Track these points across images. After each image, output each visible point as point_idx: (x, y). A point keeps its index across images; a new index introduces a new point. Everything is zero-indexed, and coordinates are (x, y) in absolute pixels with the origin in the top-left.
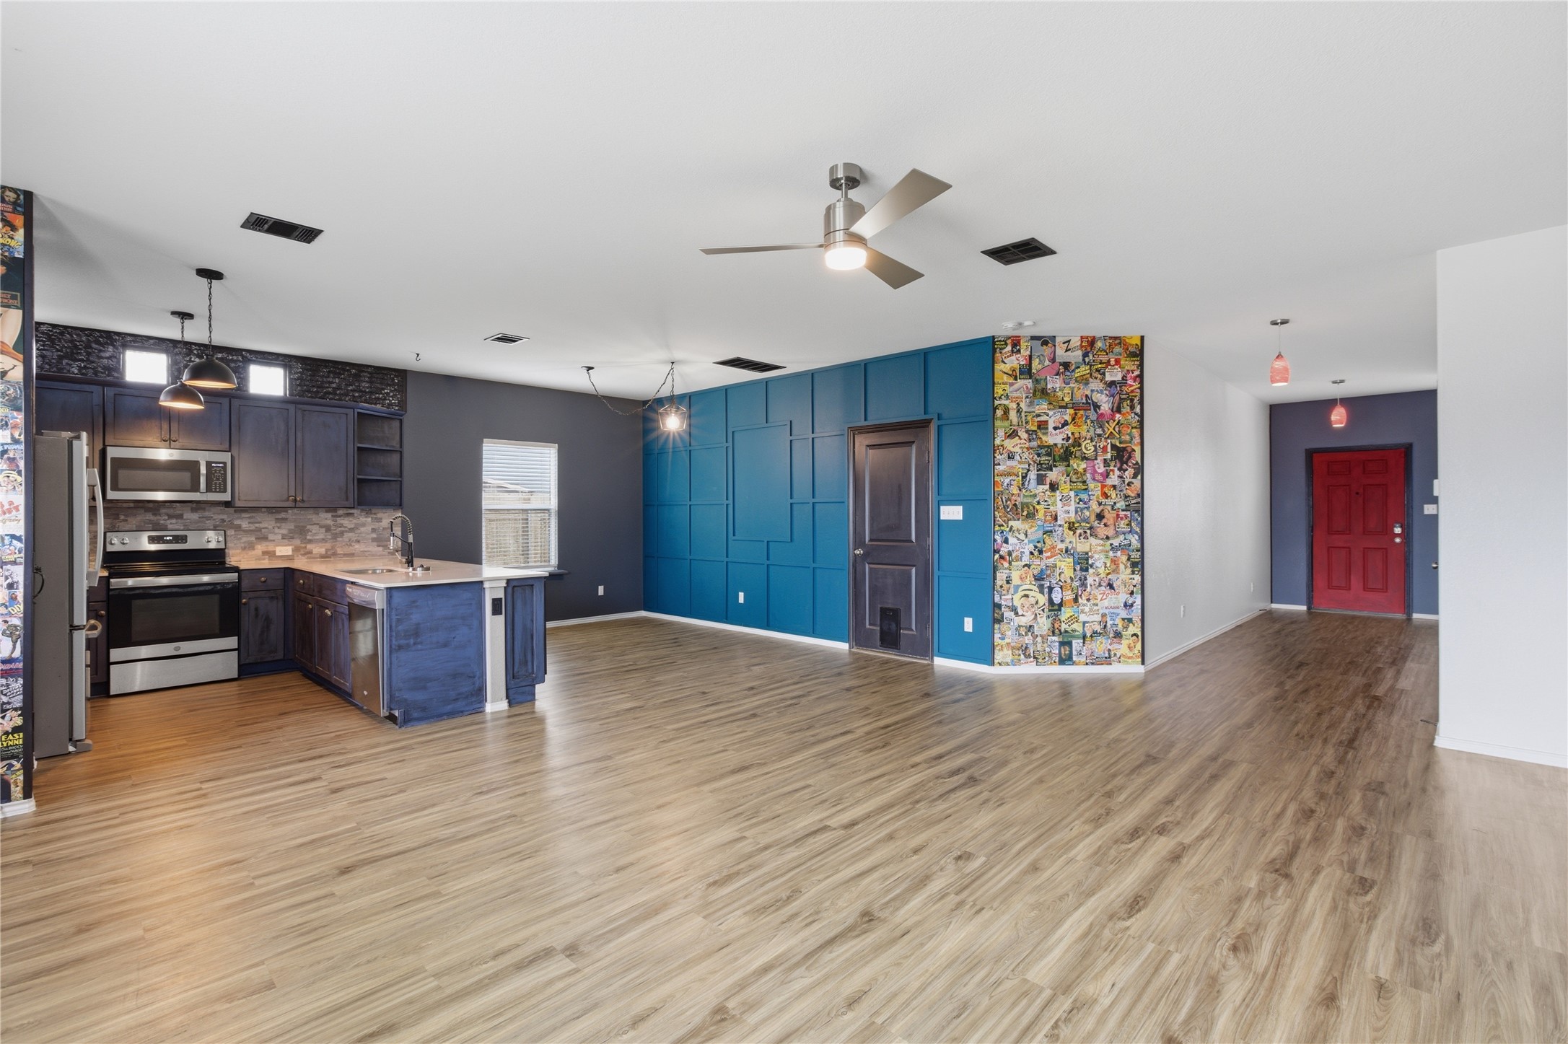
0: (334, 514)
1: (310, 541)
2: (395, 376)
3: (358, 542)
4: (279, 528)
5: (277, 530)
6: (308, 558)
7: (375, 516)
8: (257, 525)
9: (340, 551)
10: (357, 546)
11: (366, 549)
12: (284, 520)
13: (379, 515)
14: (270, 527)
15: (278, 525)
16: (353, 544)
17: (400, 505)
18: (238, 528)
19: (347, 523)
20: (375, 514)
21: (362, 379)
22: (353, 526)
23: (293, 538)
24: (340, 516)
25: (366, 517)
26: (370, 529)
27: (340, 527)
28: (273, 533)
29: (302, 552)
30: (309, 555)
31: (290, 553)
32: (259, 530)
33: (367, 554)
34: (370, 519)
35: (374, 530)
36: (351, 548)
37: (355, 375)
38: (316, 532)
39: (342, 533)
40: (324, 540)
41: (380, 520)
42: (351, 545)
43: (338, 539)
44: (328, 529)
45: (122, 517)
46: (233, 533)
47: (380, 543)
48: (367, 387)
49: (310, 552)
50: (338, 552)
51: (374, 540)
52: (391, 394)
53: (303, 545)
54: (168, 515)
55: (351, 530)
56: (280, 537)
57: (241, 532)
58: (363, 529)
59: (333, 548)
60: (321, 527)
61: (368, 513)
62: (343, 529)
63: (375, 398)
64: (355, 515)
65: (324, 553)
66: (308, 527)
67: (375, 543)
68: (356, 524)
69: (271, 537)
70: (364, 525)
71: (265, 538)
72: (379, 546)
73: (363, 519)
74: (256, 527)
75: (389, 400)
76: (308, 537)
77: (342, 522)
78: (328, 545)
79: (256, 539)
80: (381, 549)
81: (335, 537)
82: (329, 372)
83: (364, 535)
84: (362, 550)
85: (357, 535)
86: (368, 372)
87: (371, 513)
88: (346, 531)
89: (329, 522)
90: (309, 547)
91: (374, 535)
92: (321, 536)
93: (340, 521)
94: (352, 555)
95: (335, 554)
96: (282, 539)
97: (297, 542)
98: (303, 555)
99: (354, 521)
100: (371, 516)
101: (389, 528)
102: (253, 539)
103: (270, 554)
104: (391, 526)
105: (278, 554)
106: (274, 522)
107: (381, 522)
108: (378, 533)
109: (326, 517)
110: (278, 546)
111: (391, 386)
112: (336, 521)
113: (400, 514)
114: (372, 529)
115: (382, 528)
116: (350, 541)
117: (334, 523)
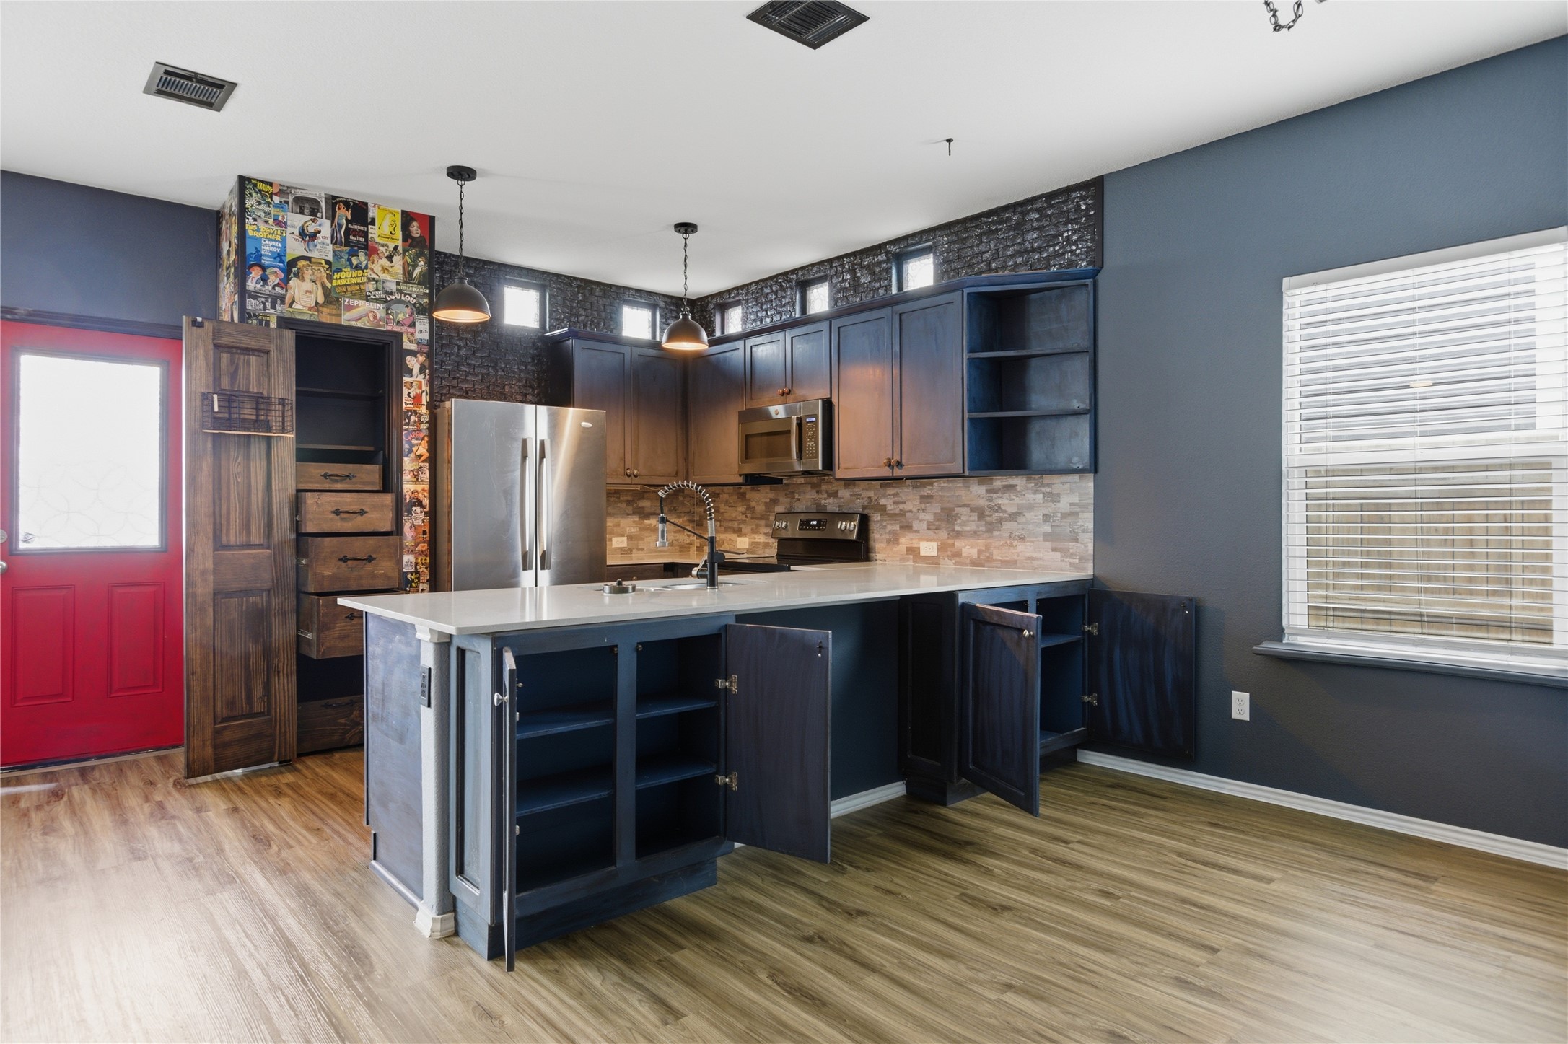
0: (989, 487)
1: (959, 535)
2: (1082, 198)
3: (1022, 539)
4: (924, 511)
5: (922, 515)
6: (956, 564)
7: (1048, 490)
8: (901, 506)
9: (996, 554)
10: (1021, 547)
11: (1034, 555)
12: (926, 499)
13: (1057, 488)
14: (915, 510)
15: (923, 506)
16: (1015, 543)
17: (1090, 468)
18: (883, 509)
19: (1008, 503)
20: (1049, 486)
21: (1028, 227)
22: (1013, 510)
23: (938, 529)
24: (996, 491)
25: (1035, 492)
26: (1039, 513)
27: (997, 511)
28: (917, 519)
29: (949, 553)
30: (957, 559)
31: (935, 553)
32: (903, 514)
33: (1036, 563)
34: (1040, 496)
35: (1046, 518)
36: (1012, 550)
38: (968, 523)
39: (1000, 521)
40: (975, 534)
41: (1055, 497)
42: (1011, 545)
43: (995, 533)
44: (981, 516)
45: (797, 496)
46: (879, 518)
47: (1055, 544)
48: (1036, 240)
49: (958, 554)
50: (994, 558)
51: (1047, 537)
52: (1075, 238)
53: (951, 541)
54: (827, 492)
55: (1013, 517)
56: (925, 526)
57: (885, 518)
58: (1029, 516)
59: (987, 547)
60: (972, 510)
61: (1037, 486)
62: (1001, 515)
63: (1048, 256)
64: (1018, 488)
65: (975, 556)
66: (958, 510)
67: (1049, 544)
68: (1019, 505)
69: (916, 525)
70: (1031, 507)
71: (907, 527)
72: (1054, 550)
73: (1029, 497)
74: (901, 510)
75: (1072, 251)
76: (957, 528)
77: (1000, 501)
79: (901, 527)
80: (1058, 555)
81: (991, 528)
82: (981, 235)
83: (1031, 527)
84: (1028, 555)
85: (1020, 526)
86: (1037, 210)
87: (1043, 485)
88: (1006, 519)
89: (983, 502)
90: (959, 543)
91: (1047, 528)
92: (971, 527)
93: (997, 499)
94: (1013, 563)
96: (928, 529)
97: (943, 534)
98: (950, 557)
99: (1017, 500)
100: (1043, 489)
101: (1071, 514)
102: (898, 529)
103: (913, 551)
104: (1076, 509)
105: (923, 553)
106: (918, 501)
107: (1059, 502)
108: (1053, 524)
109: (976, 491)
110: (923, 540)
111: (1075, 221)
112: (990, 500)
113: (1091, 484)
114: (1044, 515)
115: (1059, 515)
116: (1010, 537)
117: (988, 503)
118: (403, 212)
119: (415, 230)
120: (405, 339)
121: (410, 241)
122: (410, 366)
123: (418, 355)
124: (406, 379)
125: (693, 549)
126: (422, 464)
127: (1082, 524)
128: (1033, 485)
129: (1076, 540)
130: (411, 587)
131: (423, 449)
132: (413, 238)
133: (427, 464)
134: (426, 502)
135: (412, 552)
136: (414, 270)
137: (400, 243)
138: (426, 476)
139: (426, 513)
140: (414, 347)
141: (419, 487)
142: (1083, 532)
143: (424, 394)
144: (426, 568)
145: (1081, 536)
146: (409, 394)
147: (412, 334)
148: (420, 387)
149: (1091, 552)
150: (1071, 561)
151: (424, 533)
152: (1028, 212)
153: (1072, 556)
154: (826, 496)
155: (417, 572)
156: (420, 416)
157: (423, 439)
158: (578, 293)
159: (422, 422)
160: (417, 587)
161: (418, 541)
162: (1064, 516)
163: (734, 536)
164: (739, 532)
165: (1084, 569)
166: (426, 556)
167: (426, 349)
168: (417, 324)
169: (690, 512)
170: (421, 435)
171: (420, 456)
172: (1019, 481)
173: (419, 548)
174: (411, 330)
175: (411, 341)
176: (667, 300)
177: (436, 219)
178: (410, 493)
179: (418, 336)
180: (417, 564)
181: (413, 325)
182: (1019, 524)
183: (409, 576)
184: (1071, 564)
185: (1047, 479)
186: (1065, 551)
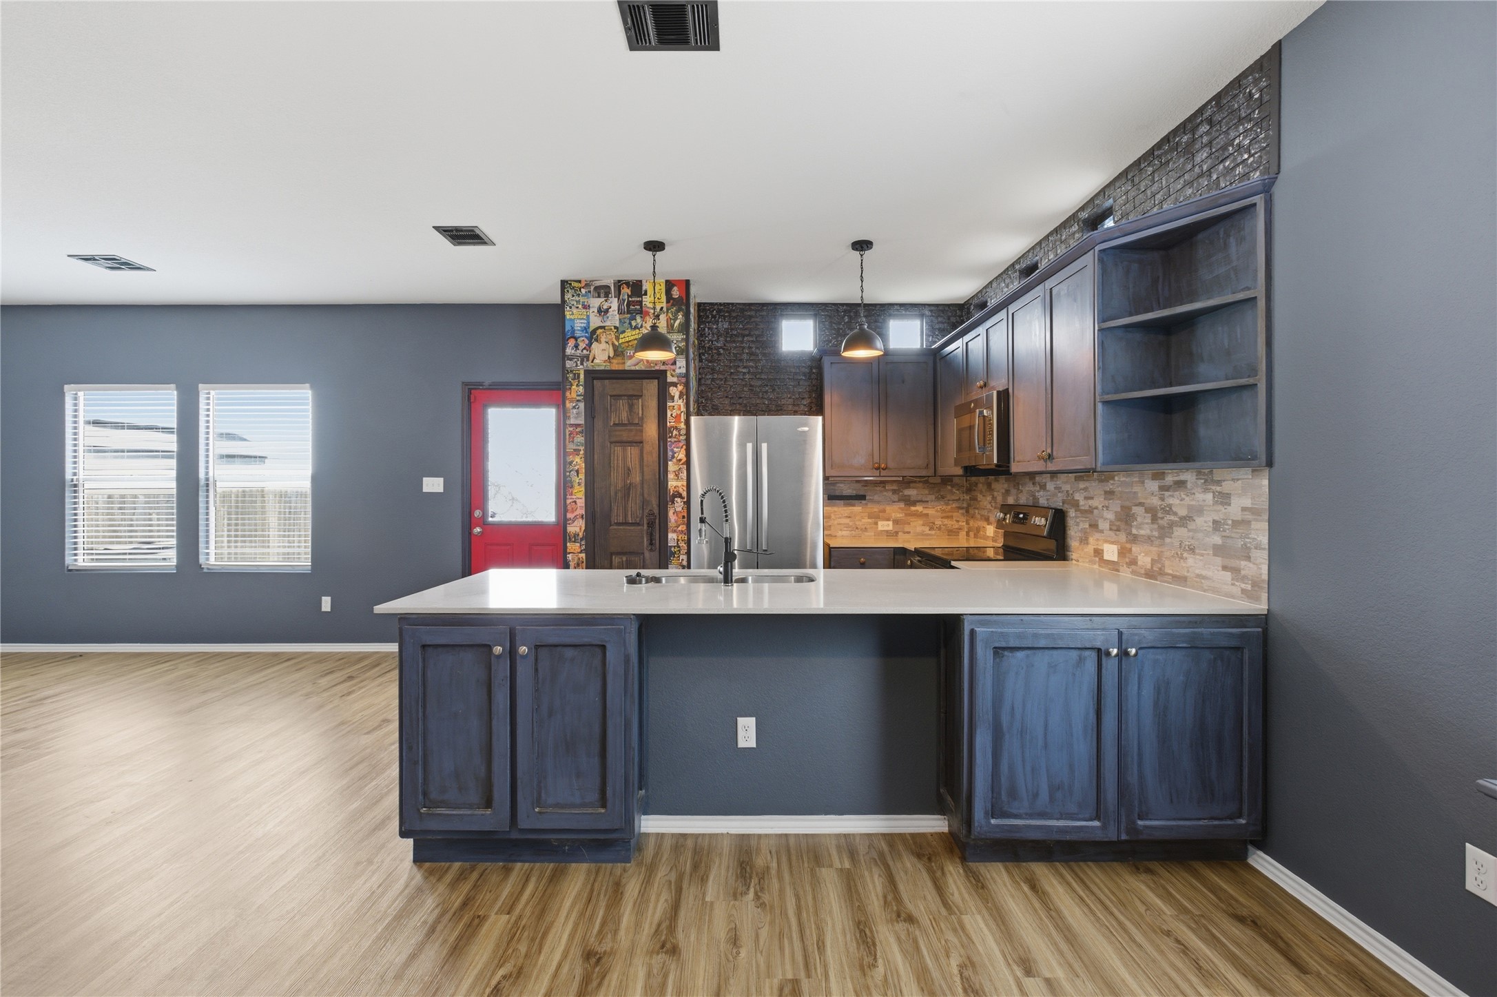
0: (1162, 483)
1: (1134, 539)
3: (1192, 550)
4: (1107, 508)
5: (1106, 513)
6: (1133, 572)
7: (1218, 489)
8: (1090, 502)
9: (1168, 567)
10: (1191, 560)
11: (1204, 573)
12: (1109, 494)
13: (1227, 485)
14: (1100, 507)
15: (1107, 503)
16: (1185, 555)
17: (1265, 460)
18: (1076, 505)
19: (1178, 503)
20: (1219, 483)
22: (1183, 512)
23: (1118, 530)
24: (1167, 488)
25: (1205, 491)
26: (1210, 519)
27: (1168, 513)
28: (1102, 517)
29: (1128, 560)
30: (1134, 567)
31: (1115, 558)
32: (1091, 510)
33: (1206, 583)
34: (1209, 496)
35: (1216, 525)
36: (1183, 563)
38: (1142, 523)
39: (1171, 525)
40: (1149, 539)
41: (1225, 499)
42: (1182, 557)
43: (1167, 540)
44: (1155, 518)
46: (1074, 515)
47: (1226, 561)
49: (1135, 562)
50: (1166, 571)
51: (1218, 550)
52: (1247, 142)
53: (1128, 546)
55: (1185, 521)
56: (1108, 526)
57: (1078, 514)
58: (1199, 521)
59: (1160, 555)
60: (1147, 510)
61: (1209, 481)
62: (1173, 518)
64: (1189, 485)
65: (1149, 566)
66: (1134, 509)
67: (1219, 560)
68: (1190, 508)
69: (1101, 526)
70: (1201, 510)
71: (1094, 526)
72: (1225, 568)
74: (1090, 506)
76: (1134, 531)
77: (1171, 501)
78: (1155, 551)
79: (1090, 525)
80: (1228, 575)
81: (1165, 532)
83: (1201, 536)
84: (1197, 571)
85: (1191, 534)
87: (1214, 481)
88: (1177, 524)
89: (1155, 501)
90: (1136, 549)
91: (1217, 539)
92: (1146, 531)
93: (1169, 498)
94: (1181, 580)
95: (1162, 573)
96: (1111, 529)
97: (1122, 537)
98: (1128, 565)
99: (1188, 500)
100: (1213, 488)
101: (1245, 522)
102: (1087, 526)
103: (1098, 553)
104: (1249, 516)
105: (1106, 557)
106: (1103, 496)
107: (1230, 505)
108: (1224, 534)
109: (1145, 488)
110: (1106, 541)
111: (1247, 119)
112: (1162, 499)
113: (1266, 482)
114: (1215, 522)
115: (1230, 522)
116: (1181, 546)
117: (1160, 503)
118: (667, 281)
119: (676, 293)
120: (669, 374)
121: (671, 301)
122: (672, 394)
123: (678, 385)
124: (669, 404)
125: (963, 534)
126: (681, 466)
127: (1256, 537)
128: (1203, 481)
129: (1248, 558)
130: (674, 557)
131: (682, 455)
132: (674, 299)
133: (685, 466)
134: (684, 494)
135: (675, 531)
136: (674, 323)
137: (664, 305)
138: (684, 475)
139: (684, 502)
140: (675, 380)
141: (679, 484)
142: (1256, 548)
143: (683, 414)
144: (685, 544)
145: (1255, 554)
146: (672, 415)
147: (674, 371)
148: (680, 409)
149: (1265, 577)
150: (1243, 586)
151: (684, 517)
152: (1197, 127)
153: (1244, 579)
154: (1038, 488)
155: (679, 547)
156: (679, 430)
157: (682, 447)
158: (845, 316)
159: (681, 435)
160: (679, 557)
161: (679, 523)
162: (1236, 523)
165: (1257, 599)
166: (685, 534)
167: (684, 380)
168: (677, 362)
169: (959, 499)
170: (681, 444)
171: (680, 460)
173: (680, 528)
174: (673, 367)
175: (673, 376)
176: (933, 308)
177: (691, 282)
178: (673, 487)
179: (678, 371)
180: (678, 540)
181: (674, 363)
182: (1189, 531)
183: (673, 549)
184: (1243, 591)
185: (1218, 474)
186: (1235, 571)
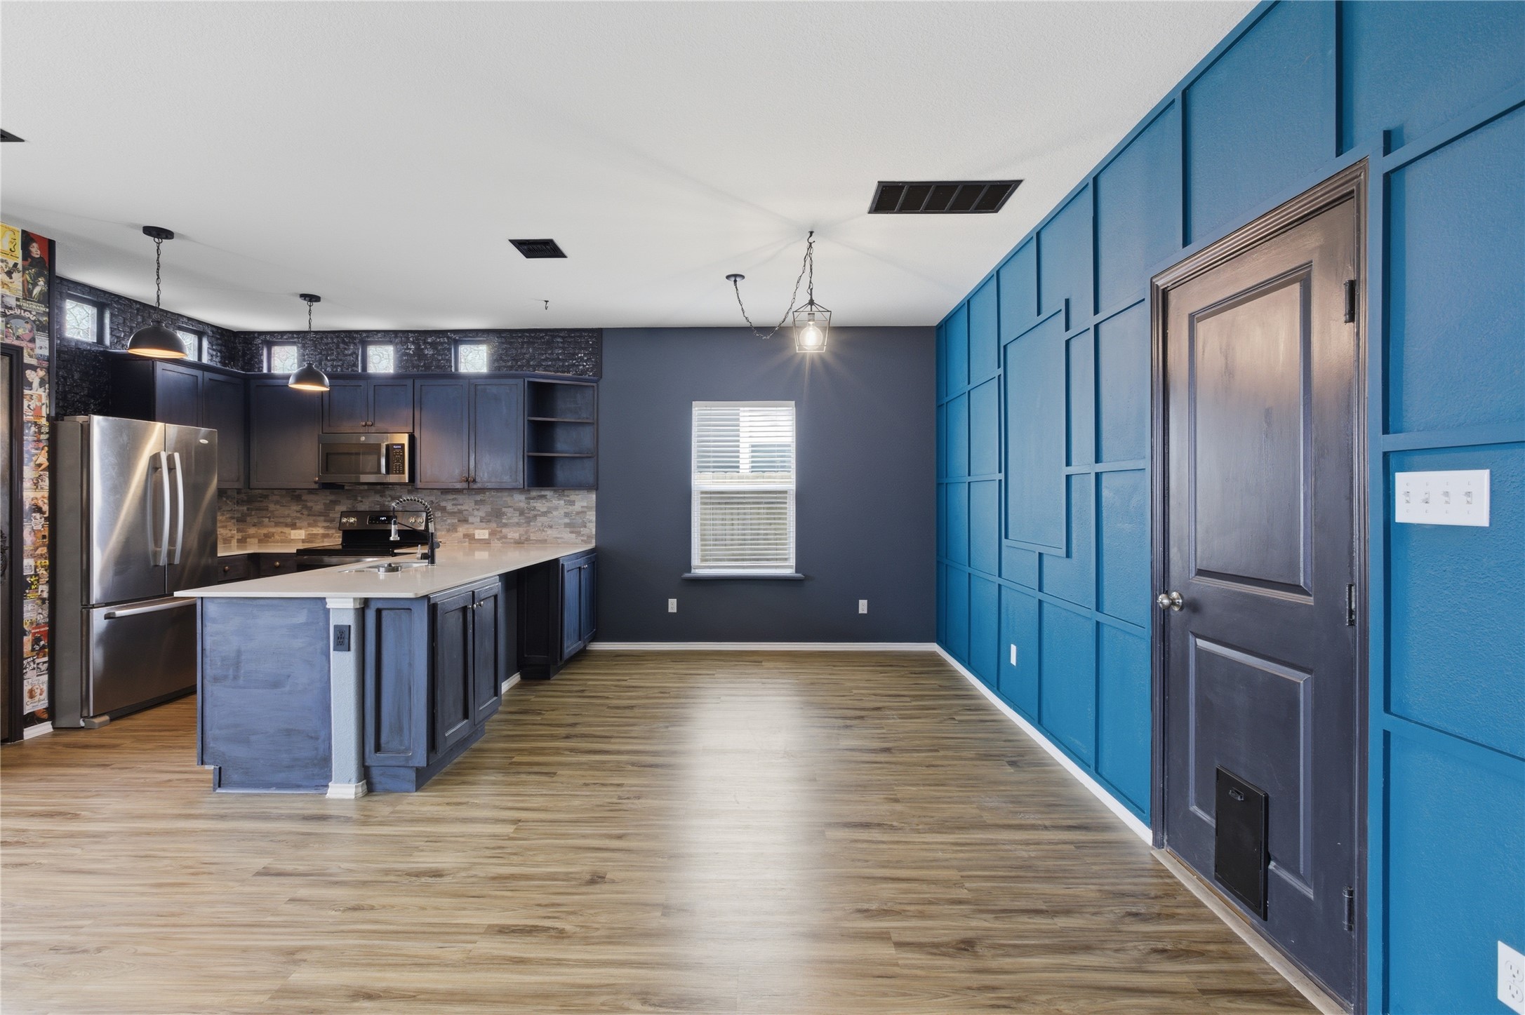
0: (528, 496)
1: (505, 525)
2: (590, 337)
3: (551, 527)
4: (478, 510)
5: (476, 513)
6: (504, 543)
7: (567, 499)
8: (459, 507)
9: (533, 537)
10: (549, 532)
11: (559, 536)
12: (482, 502)
13: (573, 497)
14: (470, 509)
15: (477, 507)
16: (545, 529)
17: (594, 486)
18: (443, 509)
19: (540, 506)
20: (568, 496)
21: (556, 345)
22: (545, 510)
23: (489, 521)
24: (533, 499)
25: (559, 499)
26: (562, 512)
27: (533, 510)
28: (473, 515)
29: (498, 537)
30: (504, 540)
31: (487, 536)
32: (460, 512)
33: (559, 541)
34: (563, 502)
35: (567, 515)
36: (544, 533)
37: (548, 343)
38: (512, 516)
39: (535, 516)
40: (518, 524)
41: (572, 503)
43: (531, 523)
44: (522, 513)
45: (359, 499)
46: (440, 515)
47: (572, 529)
48: (561, 354)
49: (505, 537)
50: (531, 538)
51: (567, 525)
52: (585, 358)
53: (499, 529)
54: (390, 496)
55: (545, 514)
56: (478, 520)
57: (446, 514)
58: (555, 513)
59: (526, 531)
60: (514, 510)
61: (561, 495)
62: (536, 512)
63: (568, 365)
64: (548, 497)
65: (518, 538)
66: (504, 510)
67: (568, 529)
68: (549, 508)
69: (471, 519)
70: (556, 508)
71: (465, 521)
72: (571, 532)
73: (555, 502)
74: (458, 510)
75: (583, 365)
76: (504, 521)
77: (535, 505)
78: (522, 530)
79: (459, 521)
80: (573, 536)
81: (528, 521)
82: (523, 343)
83: (556, 520)
84: (555, 536)
85: (550, 520)
86: (562, 337)
87: (564, 496)
88: (540, 515)
89: (523, 505)
90: (504, 530)
91: (567, 520)
92: (515, 520)
93: (533, 503)
94: (544, 541)
95: (528, 540)
96: (481, 522)
97: (494, 525)
98: (498, 539)
99: (548, 504)
100: (564, 498)
101: (582, 512)
102: (456, 521)
103: (470, 537)
104: (586, 510)
105: (477, 537)
106: (473, 504)
107: (574, 505)
108: (571, 518)
109: (519, 499)
110: (477, 529)
111: (585, 349)
112: (529, 503)
113: (594, 496)
114: (565, 513)
115: (574, 513)
116: (542, 526)
117: (527, 505)
118: (24, 232)
119: (35, 250)
120: (25, 354)
121: (30, 260)
122: (30, 380)
123: (38, 370)
124: (26, 392)
126: (42, 473)
127: (589, 518)
128: (558, 495)
129: (585, 527)
130: (31, 589)
131: (43, 459)
132: (33, 258)
133: (47, 473)
134: (46, 508)
135: (32, 556)
136: (34, 288)
137: (20, 261)
138: (46, 483)
139: (46, 518)
140: (34, 362)
141: (39, 494)
142: (589, 522)
143: (44, 407)
144: (46, 570)
145: (588, 525)
146: (29, 406)
147: (32, 349)
148: (40, 400)
149: (594, 533)
150: (582, 538)
151: (44, 537)
152: (556, 337)
153: (583, 535)
154: (389, 499)
155: (38, 575)
156: (39, 427)
157: (43, 449)
158: (138, 314)
159: (43, 433)
160: (37, 588)
161: (38, 545)
162: (578, 513)
163: (287, 530)
164: (294, 526)
165: (590, 543)
166: (45, 559)
167: (45, 364)
168: (37, 341)
170: (41, 445)
171: (40, 465)
172: (548, 493)
173: (39, 552)
174: (30, 345)
175: (31, 356)
177: (56, 243)
178: (30, 500)
179: (38, 351)
180: (36, 567)
181: (33, 340)
183: (28, 579)
184: (582, 540)
185: (566, 493)
186: (578, 533)
